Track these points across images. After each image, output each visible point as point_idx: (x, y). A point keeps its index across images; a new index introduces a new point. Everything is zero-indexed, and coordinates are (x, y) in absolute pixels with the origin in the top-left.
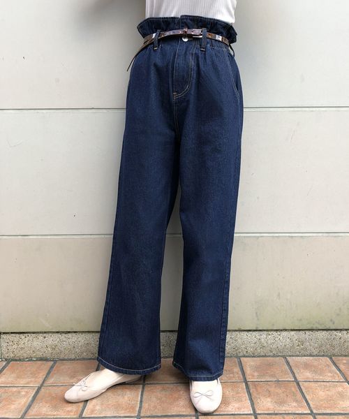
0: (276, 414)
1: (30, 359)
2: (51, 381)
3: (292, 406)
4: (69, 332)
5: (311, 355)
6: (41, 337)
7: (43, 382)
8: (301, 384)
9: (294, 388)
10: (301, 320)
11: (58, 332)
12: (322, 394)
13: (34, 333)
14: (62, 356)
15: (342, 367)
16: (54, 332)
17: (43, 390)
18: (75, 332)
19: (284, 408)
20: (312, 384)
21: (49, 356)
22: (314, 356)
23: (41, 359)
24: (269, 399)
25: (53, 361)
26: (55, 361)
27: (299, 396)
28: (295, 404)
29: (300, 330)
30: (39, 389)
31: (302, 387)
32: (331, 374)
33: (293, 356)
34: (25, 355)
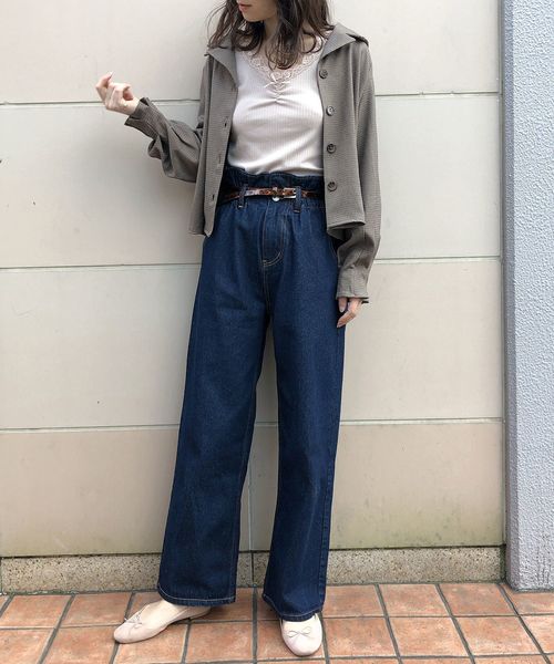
0: (354, 658)
1: (40, 593)
2: (70, 621)
3: (375, 648)
4: (91, 555)
5: (412, 582)
6: (54, 562)
7: (60, 623)
8: (391, 619)
9: (381, 625)
10: (397, 535)
11: (76, 556)
12: (415, 632)
13: (44, 557)
14: (82, 588)
15: (450, 597)
16: (71, 556)
17: (60, 632)
18: (99, 555)
19: (364, 651)
20: (405, 620)
21: (64, 588)
22: (416, 583)
23: (54, 592)
24: (347, 640)
25: (70, 595)
26: (73, 595)
27: (386, 635)
28: (379, 645)
29: (396, 549)
30: (56, 631)
31: (392, 624)
32: (434, 606)
33: (388, 583)
34: (33, 588)
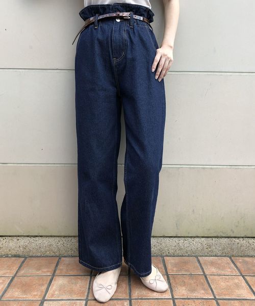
0: (189, 299)
1: (7, 256)
2: (22, 272)
3: (201, 293)
4: (37, 236)
5: (216, 256)
6: (15, 239)
7: (16, 273)
8: (208, 276)
9: (203, 279)
10: (209, 230)
11: (28, 236)
12: (223, 284)
13: (10, 236)
14: (31, 254)
15: (239, 265)
16: (25, 236)
17: (16, 279)
18: (41, 236)
19: (194, 294)
20: (216, 277)
21: (21, 254)
22: (218, 256)
23: (15, 256)
24: (184, 288)
25: (24, 258)
26: (26, 258)
27: (206, 285)
29: (208, 237)
30: (13, 278)
31: (209, 279)
32: (230, 270)
33: (202, 256)
34: (3, 253)
